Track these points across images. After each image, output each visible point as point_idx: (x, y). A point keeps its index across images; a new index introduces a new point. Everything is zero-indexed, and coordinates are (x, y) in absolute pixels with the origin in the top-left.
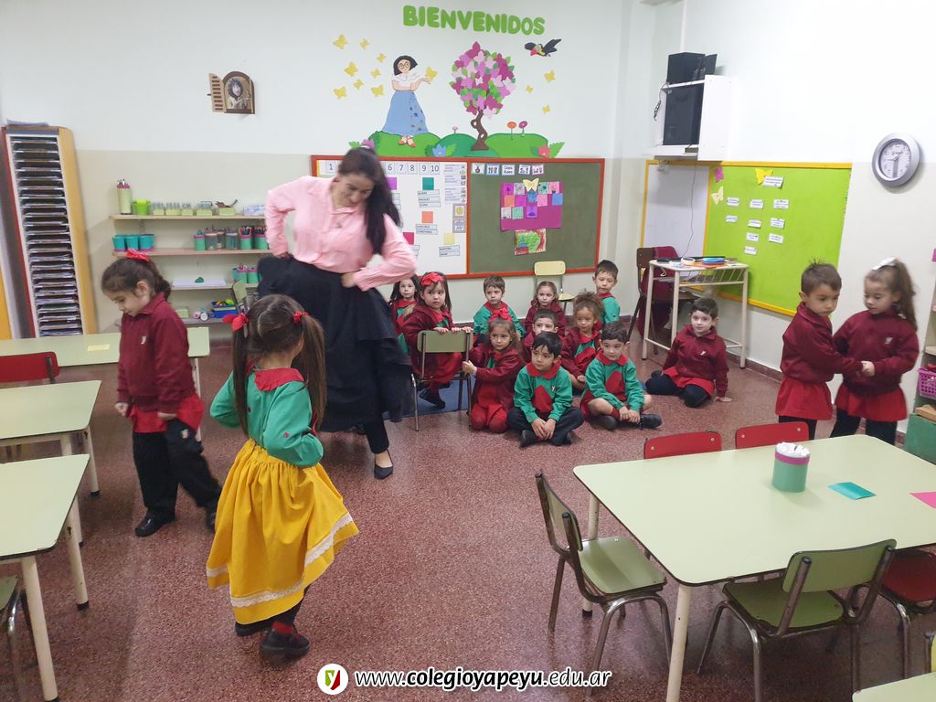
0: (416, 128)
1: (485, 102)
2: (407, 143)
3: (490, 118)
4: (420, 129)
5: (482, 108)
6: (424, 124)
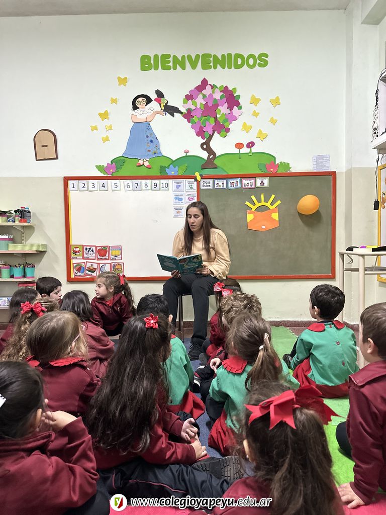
0: (151, 153)
1: (213, 127)
5: (210, 133)
6: (159, 148)
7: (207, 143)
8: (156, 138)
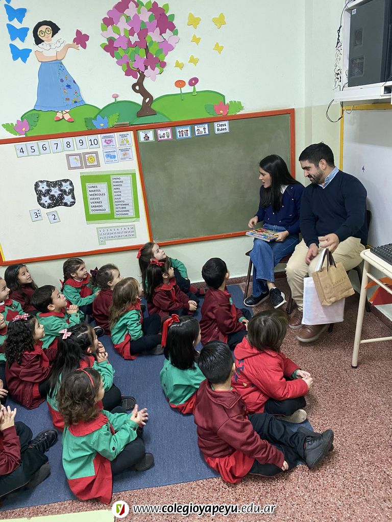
0: (71, 102)
1: (145, 62)
2: (63, 118)
3: (154, 79)
4: (75, 102)
5: (142, 69)
6: (80, 95)
7: (140, 83)
8: (74, 81)
